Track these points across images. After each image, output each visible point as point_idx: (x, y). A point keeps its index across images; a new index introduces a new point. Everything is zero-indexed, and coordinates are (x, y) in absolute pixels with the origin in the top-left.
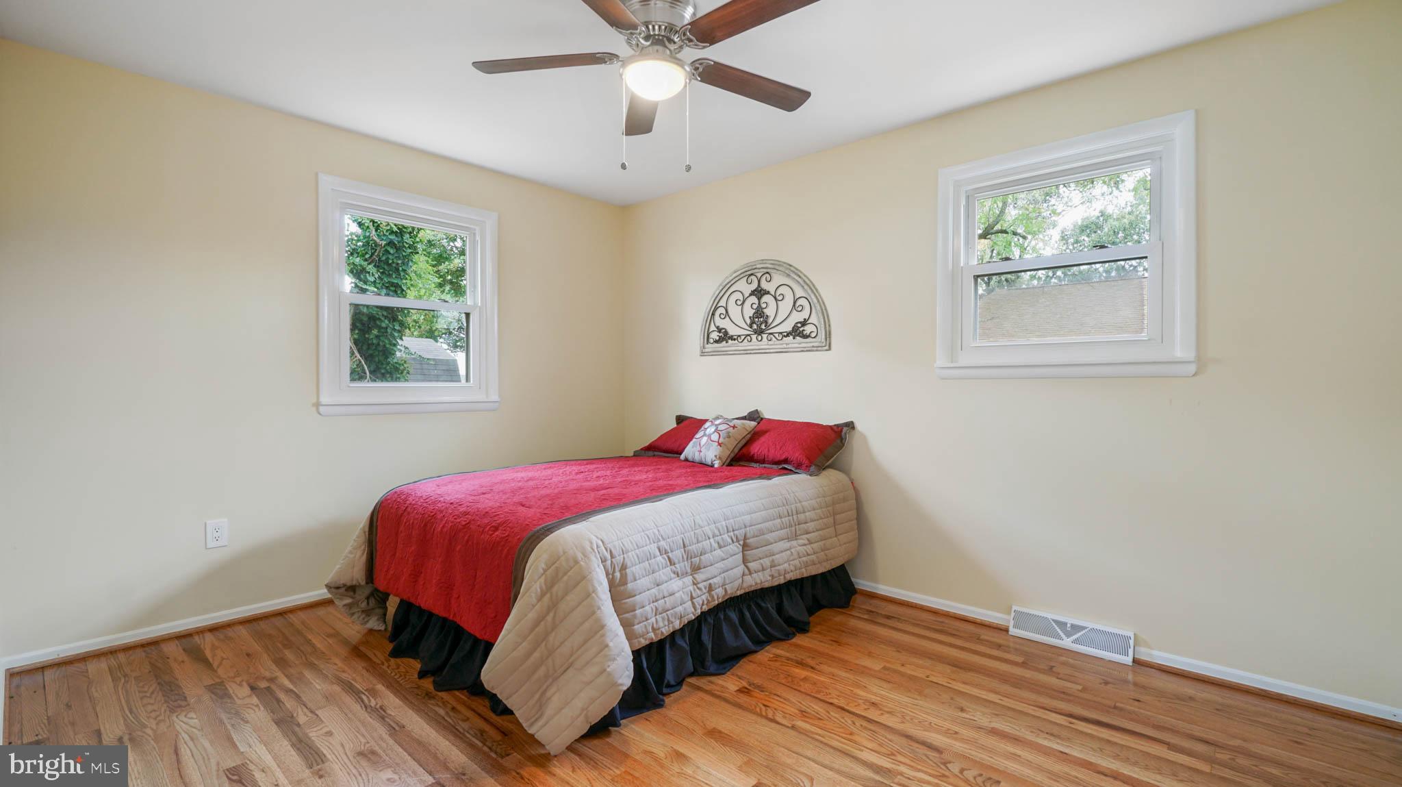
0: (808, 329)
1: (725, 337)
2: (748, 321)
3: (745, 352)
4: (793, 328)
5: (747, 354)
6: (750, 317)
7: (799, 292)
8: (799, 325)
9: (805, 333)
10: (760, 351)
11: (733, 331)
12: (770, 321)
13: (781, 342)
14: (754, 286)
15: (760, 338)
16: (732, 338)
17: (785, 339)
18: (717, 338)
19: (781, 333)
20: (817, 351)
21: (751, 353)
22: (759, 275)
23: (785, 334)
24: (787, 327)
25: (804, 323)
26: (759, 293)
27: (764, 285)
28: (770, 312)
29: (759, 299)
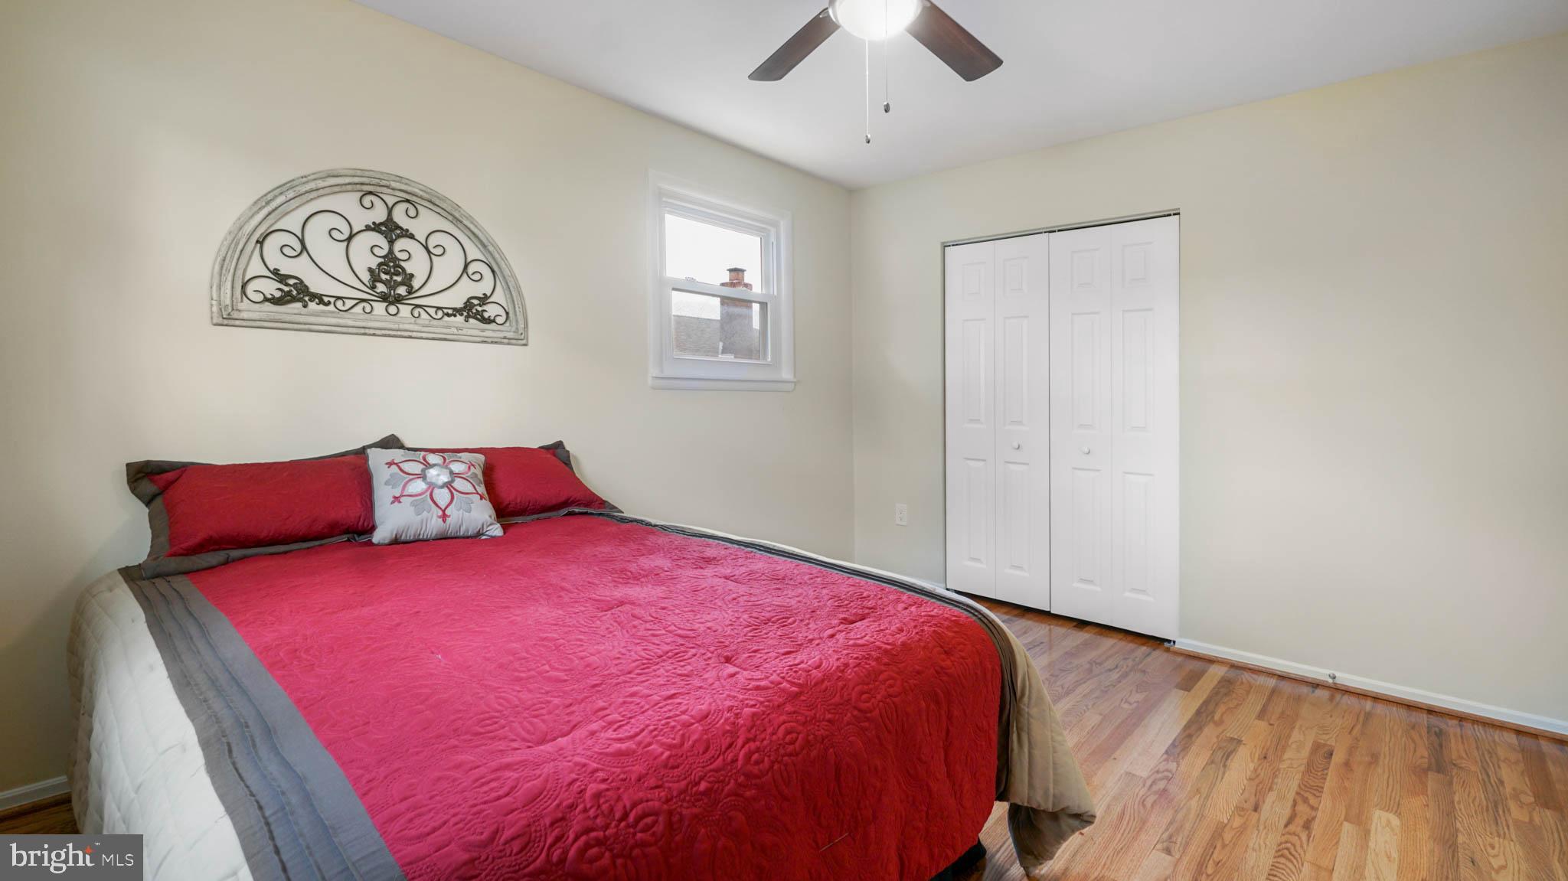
0: (491, 311)
1: (295, 292)
2: (366, 277)
3: (362, 331)
4: (465, 303)
5: (365, 334)
6: (370, 270)
7: (474, 252)
8: (476, 302)
9: (486, 315)
10: (399, 333)
11: (317, 283)
12: (416, 284)
13: (440, 322)
14: (379, 215)
15: (393, 309)
16: (319, 298)
17: (446, 318)
18: (278, 294)
19: (439, 308)
20: (509, 344)
21: (374, 335)
22: (391, 201)
23: (450, 312)
24: (455, 299)
25: (484, 300)
26: (390, 229)
27: (399, 217)
28: (417, 266)
29: (391, 242)
